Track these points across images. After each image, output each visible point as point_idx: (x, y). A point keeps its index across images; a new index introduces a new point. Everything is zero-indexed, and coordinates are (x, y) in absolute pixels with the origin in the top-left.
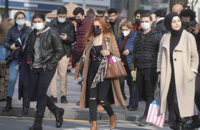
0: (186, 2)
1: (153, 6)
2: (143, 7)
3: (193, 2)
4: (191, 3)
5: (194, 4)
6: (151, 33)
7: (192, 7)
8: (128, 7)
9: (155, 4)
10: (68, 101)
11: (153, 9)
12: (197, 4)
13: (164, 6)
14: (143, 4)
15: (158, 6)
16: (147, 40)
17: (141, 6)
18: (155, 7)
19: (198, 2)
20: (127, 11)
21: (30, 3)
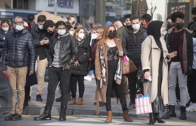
0: (146, 9)
1: (117, 12)
2: (108, 14)
3: (152, 8)
4: (150, 10)
5: (153, 10)
6: (140, 33)
7: (152, 13)
8: (95, 15)
9: (119, 11)
10: (43, 99)
11: (117, 15)
12: (156, 10)
13: (127, 13)
14: (108, 11)
15: (121, 13)
16: (138, 39)
17: (107, 13)
18: (119, 14)
19: (156, 8)
20: (94, 17)
21: (6, 12)
